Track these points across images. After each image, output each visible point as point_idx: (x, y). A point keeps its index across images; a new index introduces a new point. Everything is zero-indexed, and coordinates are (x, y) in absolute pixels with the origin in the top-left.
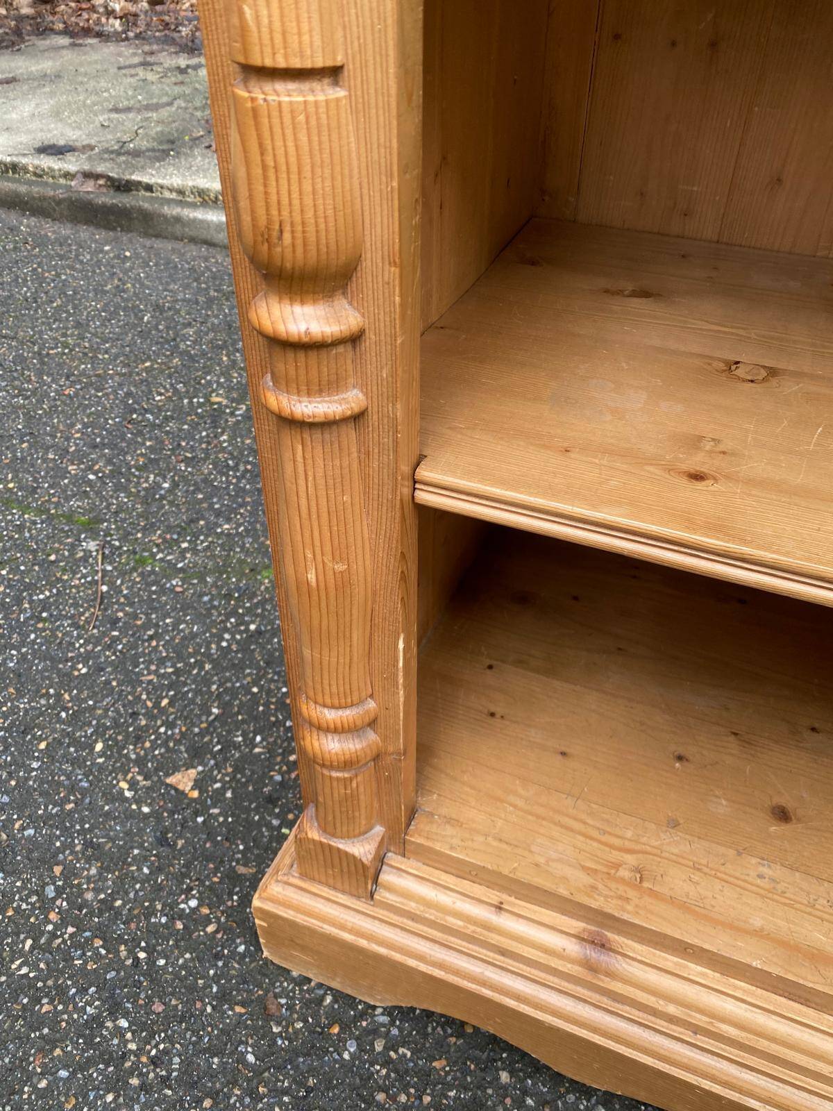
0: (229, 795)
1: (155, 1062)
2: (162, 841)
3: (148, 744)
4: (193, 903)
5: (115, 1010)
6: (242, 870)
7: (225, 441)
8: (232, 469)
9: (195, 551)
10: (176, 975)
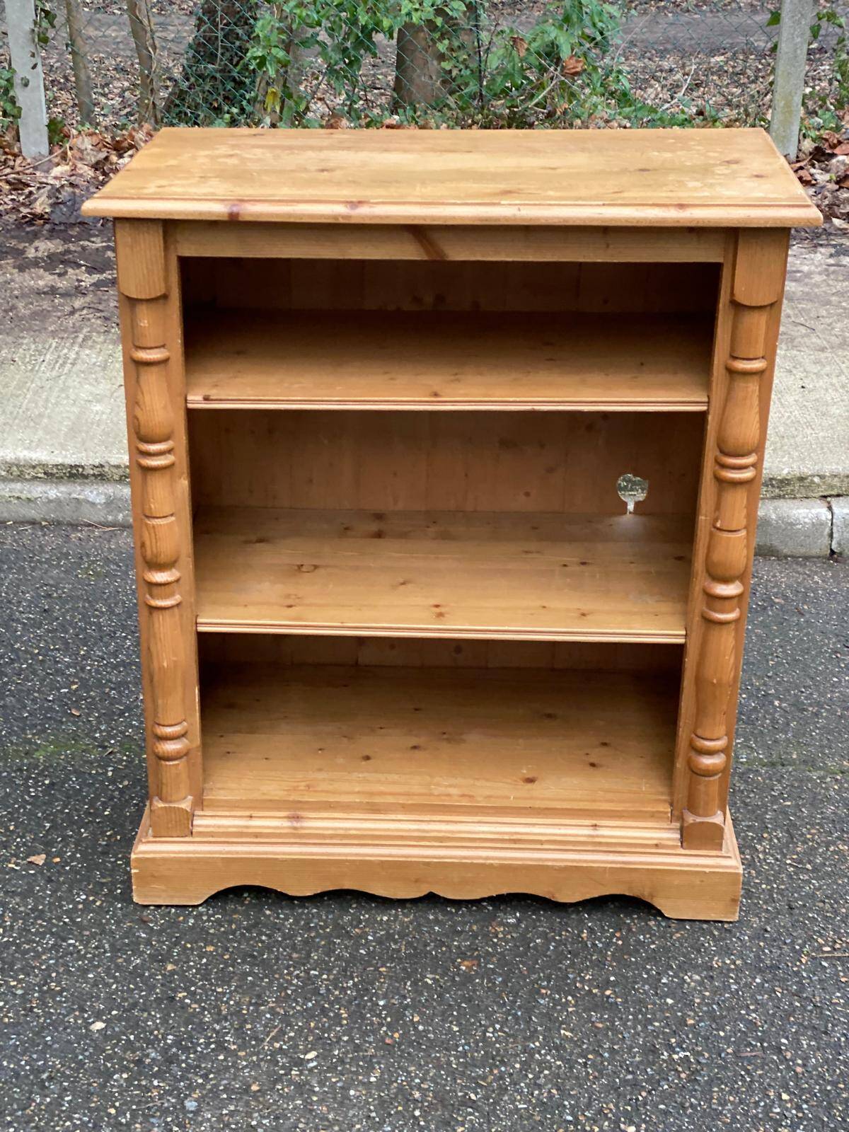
0: (78, 856)
2: (50, 880)
4: (84, 897)
5: (64, 939)
6: (103, 880)
10: (90, 922)
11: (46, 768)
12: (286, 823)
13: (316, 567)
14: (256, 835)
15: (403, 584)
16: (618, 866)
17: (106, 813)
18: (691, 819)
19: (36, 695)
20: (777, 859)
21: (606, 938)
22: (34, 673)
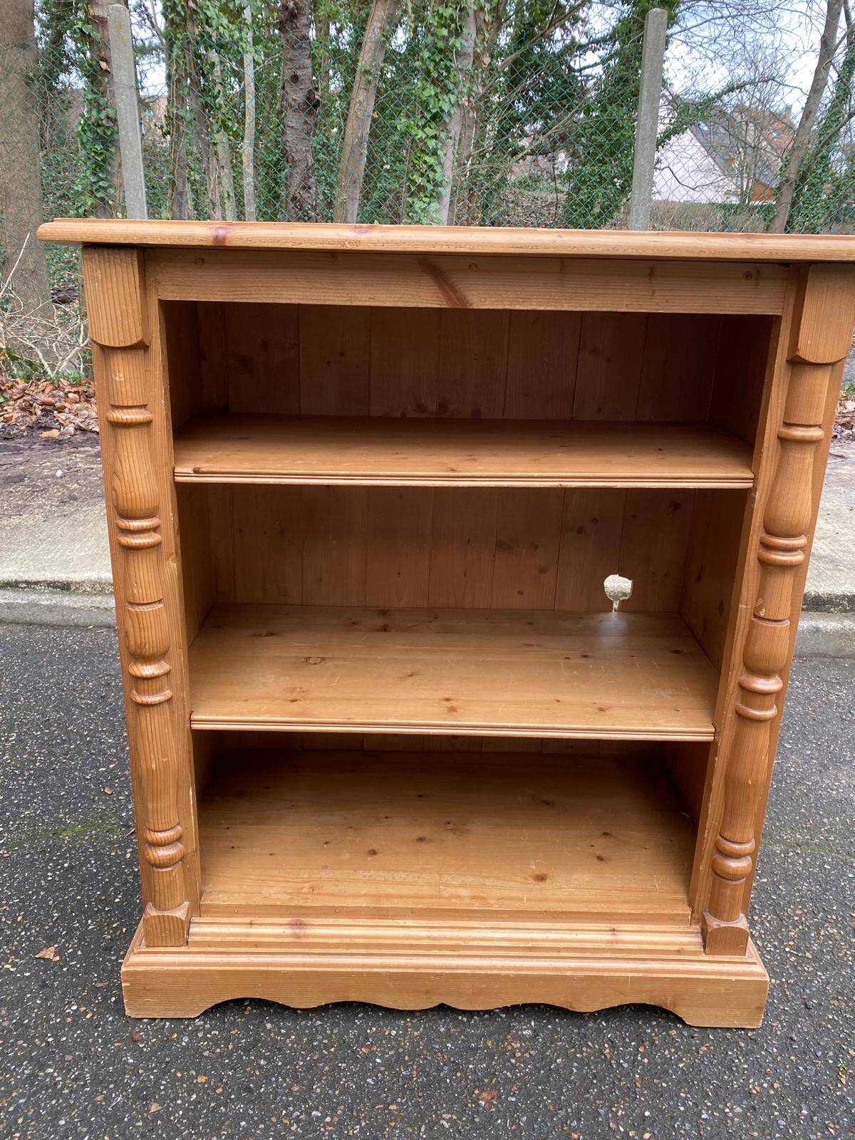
0: (79, 953)
1: (76, 1080)
2: (44, 985)
3: (16, 943)
4: (74, 1008)
5: (42, 1067)
6: (99, 985)
7: (7, 759)
8: (19, 775)
9: (10, 832)
10: (75, 1042)
11: (69, 850)
12: (288, 931)
13: (323, 659)
14: (257, 945)
15: (411, 675)
16: (641, 975)
17: (117, 900)
18: (714, 923)
19: (76, 773)
20: (775, 947)
21: (630, 1054)
22: (79, 753)
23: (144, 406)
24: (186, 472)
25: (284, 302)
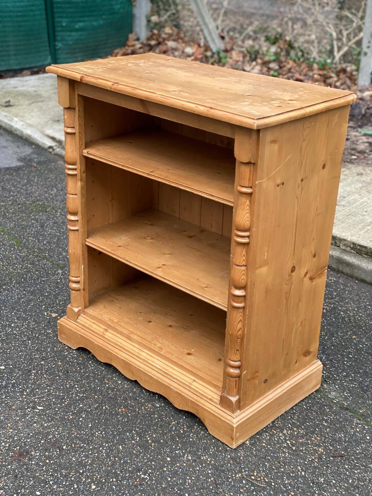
4: (50, 331)
12: (102, 331)
13: (152, 239)
14: (93, 331)
16: (193, 400)
21: (180, 428)
23: (74, 128)
24: (85, 152)
25: (105, 101)
